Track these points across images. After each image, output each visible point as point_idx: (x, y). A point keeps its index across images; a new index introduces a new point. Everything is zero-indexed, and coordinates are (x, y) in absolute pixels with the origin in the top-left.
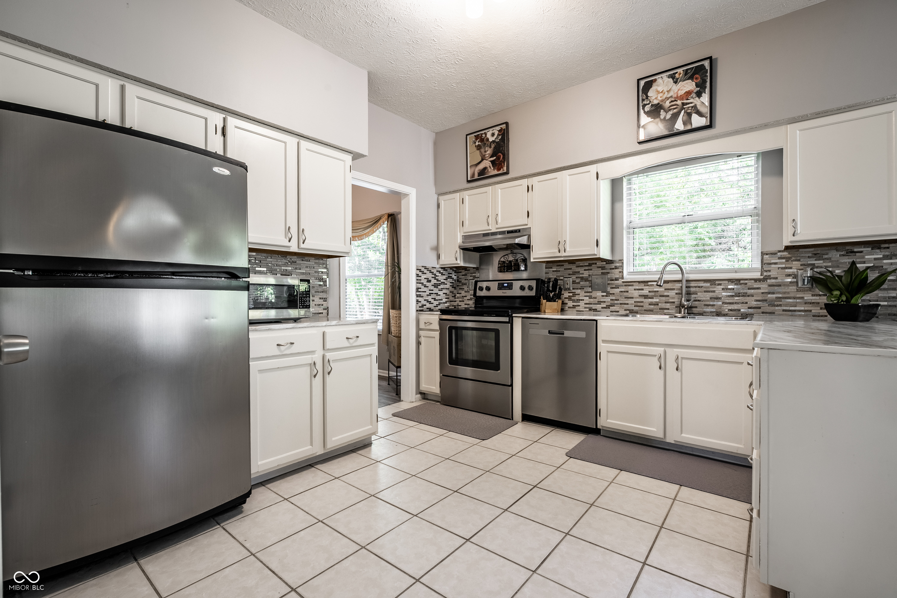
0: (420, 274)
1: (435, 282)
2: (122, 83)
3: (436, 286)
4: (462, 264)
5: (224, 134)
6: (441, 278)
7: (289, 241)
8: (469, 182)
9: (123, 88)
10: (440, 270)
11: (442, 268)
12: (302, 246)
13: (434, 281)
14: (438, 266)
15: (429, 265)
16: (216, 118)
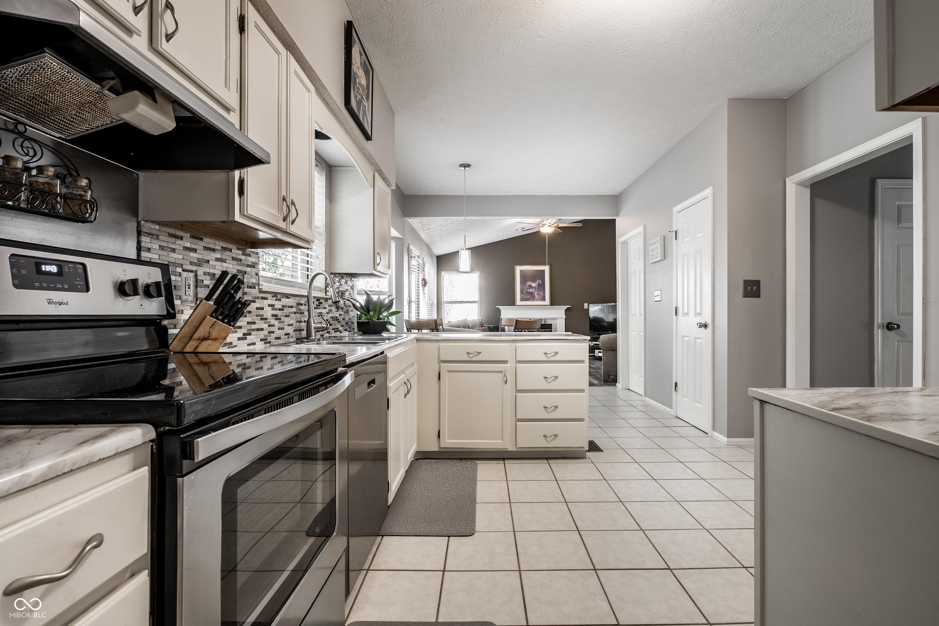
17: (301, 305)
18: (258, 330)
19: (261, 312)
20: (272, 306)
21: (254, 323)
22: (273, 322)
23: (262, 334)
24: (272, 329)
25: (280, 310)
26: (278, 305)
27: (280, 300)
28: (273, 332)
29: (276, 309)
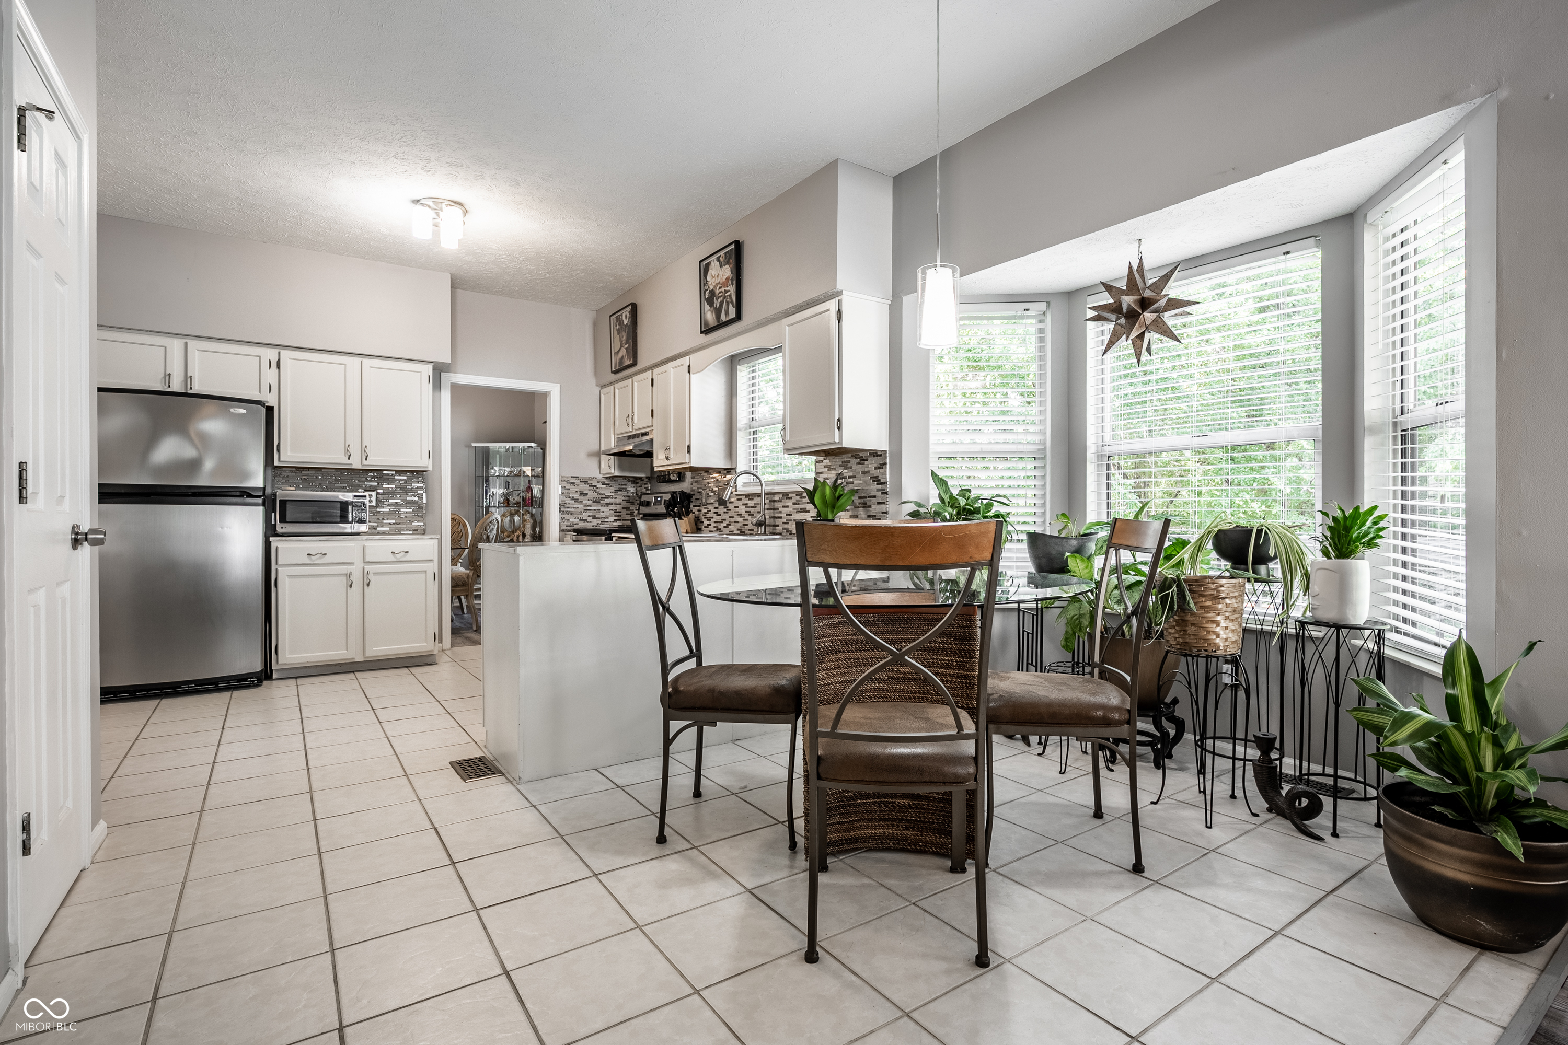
0: (568, 486)
1: (596, 495)
2: (185, 341)
3: (596, 501)
4: (616, 474)
5: (278, 367)
6: (607, 491)
7: (349, 459)
8: (616, 372)
9: (186, 344)
10: (604, 480)
11: (607, 478)
12: (365, 462)
13: (591, 494)
14: (600, 477)
15: (584, 474)
16: (272, 354)
17: (775, 501)
18: (735, 522)
19: (737, 510)
20: (746, 504)
21: (733, 517)
22: (747, 516)
23: (738, 525)
24: (746, 522)
25: (752, 507)
26: (751, 503)
27: (752, 499)
28: (747, 525)
29: (749, 507)
